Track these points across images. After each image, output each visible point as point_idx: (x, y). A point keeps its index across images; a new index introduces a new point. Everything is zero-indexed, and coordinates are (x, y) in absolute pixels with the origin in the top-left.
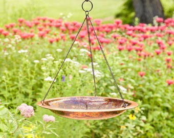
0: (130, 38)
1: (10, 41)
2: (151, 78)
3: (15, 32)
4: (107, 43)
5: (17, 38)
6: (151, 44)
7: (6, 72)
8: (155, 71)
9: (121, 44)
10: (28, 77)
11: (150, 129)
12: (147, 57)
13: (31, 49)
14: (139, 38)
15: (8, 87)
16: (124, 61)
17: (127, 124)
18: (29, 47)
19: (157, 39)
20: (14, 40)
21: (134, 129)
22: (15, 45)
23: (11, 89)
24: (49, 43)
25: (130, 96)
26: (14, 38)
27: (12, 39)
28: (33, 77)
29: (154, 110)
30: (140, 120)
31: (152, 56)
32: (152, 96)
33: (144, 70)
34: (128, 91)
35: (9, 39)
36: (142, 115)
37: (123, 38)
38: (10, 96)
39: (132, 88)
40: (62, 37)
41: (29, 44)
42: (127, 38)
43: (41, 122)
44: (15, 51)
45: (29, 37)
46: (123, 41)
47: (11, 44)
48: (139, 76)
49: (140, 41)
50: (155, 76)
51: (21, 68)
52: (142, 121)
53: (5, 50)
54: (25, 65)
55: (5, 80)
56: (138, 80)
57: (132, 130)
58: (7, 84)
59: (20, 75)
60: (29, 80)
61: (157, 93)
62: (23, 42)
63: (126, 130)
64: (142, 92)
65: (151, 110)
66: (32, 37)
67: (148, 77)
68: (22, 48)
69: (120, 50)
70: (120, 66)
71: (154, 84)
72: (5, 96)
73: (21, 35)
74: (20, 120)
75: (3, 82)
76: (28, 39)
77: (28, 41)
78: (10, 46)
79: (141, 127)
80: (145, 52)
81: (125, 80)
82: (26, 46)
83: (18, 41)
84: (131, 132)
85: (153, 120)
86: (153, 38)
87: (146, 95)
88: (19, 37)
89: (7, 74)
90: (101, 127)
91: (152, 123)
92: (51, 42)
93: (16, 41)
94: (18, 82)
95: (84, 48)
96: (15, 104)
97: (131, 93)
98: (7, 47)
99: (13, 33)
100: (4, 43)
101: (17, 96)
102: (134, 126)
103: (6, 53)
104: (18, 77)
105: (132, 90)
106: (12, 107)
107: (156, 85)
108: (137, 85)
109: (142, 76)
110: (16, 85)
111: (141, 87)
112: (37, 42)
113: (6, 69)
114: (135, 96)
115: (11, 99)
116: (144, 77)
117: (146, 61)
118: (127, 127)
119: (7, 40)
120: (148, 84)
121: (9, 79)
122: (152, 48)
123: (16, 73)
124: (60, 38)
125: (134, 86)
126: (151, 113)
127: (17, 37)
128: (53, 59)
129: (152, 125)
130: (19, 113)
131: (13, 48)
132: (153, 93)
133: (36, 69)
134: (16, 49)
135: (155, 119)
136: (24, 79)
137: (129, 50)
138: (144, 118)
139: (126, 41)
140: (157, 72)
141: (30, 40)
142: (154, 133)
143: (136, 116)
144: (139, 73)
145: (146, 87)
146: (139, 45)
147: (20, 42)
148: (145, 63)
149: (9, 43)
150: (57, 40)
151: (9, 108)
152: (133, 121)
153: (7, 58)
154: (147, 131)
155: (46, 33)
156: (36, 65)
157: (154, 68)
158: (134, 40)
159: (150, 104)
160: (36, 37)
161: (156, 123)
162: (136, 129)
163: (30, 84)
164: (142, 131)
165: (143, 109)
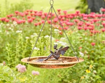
0: (86, 22)
1: (10, 25)
2: (99, 46)
3: (13, 20)
4: (72, 25)
5: (14, 24)
6: (98, 25)
7: (8, 44)
8: (102, 42)
9: (80, 25)
10: (22, 48)
11: (99, 78)
12: (96, 34)
13: (23, 30)
14: (91, 21)
16: (82, 36)
17: (85, 76)
18: (22, 29)
19: (102, 22)
21: (89, 79)
22: (13, 28)
23: (11, 55)
24: (34, 26)
25: (87, 58)
28: (25, 47)
29: (101, 66)
30: (93, 73)
31: (100, 33)
32: (100, 57)
33: (94, 42)
34: (84, 55)
36: (94, 69)
37: (81, 22)
38: (11, 59)
39: (87, 53)
40: (43, 22)
41: (22, 27)
42: (84, 22)
43: (30, 75)
44: (13, 32)
46: (81, 24)
47: (11, 27)
48: (92, 46)
49: (92, 23)
50: (101, 45)
51: (17, 42)
52: (93, 74)
53: (7, 31)
54: (20, 40)
56: (91, 48)
57: (88, 79)
58: (9, 52)
59: (17, 46)
60: (23, 49)
61: (103, 56)
62: (18, 26)
63: (84, 80)
64: (94, 55)
65: (99, 66)
66: (24, 22)
67: (98, 46)
68: (18, 30)
69: (79, 29)
70: (80, 40)
71: (101, 50)
72: (7, 59)
73: (17, 22)
74: (18, 74)
75: (7, 51)
77: (21, 25)
78: (10, 28)
79: (94, 78)
80: (95, 30)
81: (83, 48)
82: (20, 28)
83: (15, 25)
84: (87, 80)
85: (101, 73)
86: (100, 21)
87: (96, 57)
88: (16, 23)
89: (9, 46)
90: (68, 78)
91: (100, 75)
92: (36, 25)
93: (14, 25)
94: (16, 51)
95: (56, 28)
96: (14, 64)
97: (87, 56)
98: (8, 29)
99: (12, 20)
100: (7, 27)
101: (15, 60)
102: (89, 77)
104: (16, 48)
105: (87, 54)
106: (12, 67)
107: (102, 51)
108: (90, 51)
109: (93, 45)
110: (15, 53)
111: (93, 52)
112: (27, 26)
113: (8, 42)
114: (89, 58)
115: (12, 62)
116: (95, 46)
117: (95, 36)
119: (8, 25)
120: (97, 50)
121: (10, 49)
122: (99, 27)
123: (14, 45)
125: (89, 52)
126: (99, 69)
129: (100, 76)
130: (17, 70)
131: (12, 30)
132: (101, 56)
133: (27, 42)
134: (14, 30)
135: (102, 72)
136: (20, 49)
138: (95, 71)
139: (83, 24)
140: (103, 43)
141: (23, 24)
142: (101, 80)
143: (90, 71)
144: (91, 43)
145: (96, 52)
146: (91, 26)
147: (16, 26)
148: (95, 37)
149: (10, 26)
150: (40, 24)
151: (10, 67)
152: (89, 74)
153: (8, 36)
154: (97, 80)
155: (32, 20)
156: (27, 40)
157: (100, 40)
158: (88, 23)
159: (98, 63)
160: (27, 22)
161: (103, 75)
162: (90, 79)
164: (94, 80)
165: (94, 66)
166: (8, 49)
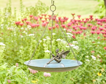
4: (85, 29)
7: (22, 47)
9: (93, 30)
15: (23, 57)
16: (95, 40)
17: (97, 79)
20: (27, 28)
21: (101, 82)
22: (28, 31)
23: (25, 58)
25: (99, 62)
26: (27, 27)
27: (26, 28)
28: (38, 50)
30: (105, 76)
34: (97, 59)
35: (24, 28)
37: (95, 26)
39: (100, 57)
40: (57, 26)
41: (36, 31)
43: (42, 77)
45: (36, 27)
46: (94, 28)
53: (21, 35)
55: (21, 52)
56: (104, 52)
58: (22, 55)
59: (30, 50)
60: (36, 52)
62: (33, 30)
63: (96, 83)
66: (38, 26)
68: (32, 33)
69: (93, 33)
70: (92, 44)
72: (21, 62)
73: (31, 25)
76: (36, 28)
78: (24, 32)
81: (95, 52)
82: (34, 32)
83: (29, 29)
88: (30, 27)
89: (22, 49)
90: (81, 81)
92: (50, 29)
94: (29, 54)
95: (69, 32)
97: (99, 60)
98: (23, 33)
99: (26, 24)
100: (21, 30)
102: (101, 80)
103: (22, 37)
110: (28, 56)
112: (41, 29)
114: (102, 62)
118: (97, 81)
123: (28, 49)
124: (55, 27)
125: (102, 56)
127: (29, 26)
128: (50, 39)
131: (26, 33)
133: (40, 45)
134: (28, 34)
136: (33, 52)
137: (98, 34)
139: (96, 28)
143: (102, 74)
144: (104, 47)
146: (104, 30)
147: (30, 30)
149: (24, 30)
151: (24, 70)
152: (100, 77)
155: (46, 23)
156: (40, 43)
158: (101, 27)
160: (41, 26)
162: (103, 82)
163: (37, 55)
166: (22, 52)
